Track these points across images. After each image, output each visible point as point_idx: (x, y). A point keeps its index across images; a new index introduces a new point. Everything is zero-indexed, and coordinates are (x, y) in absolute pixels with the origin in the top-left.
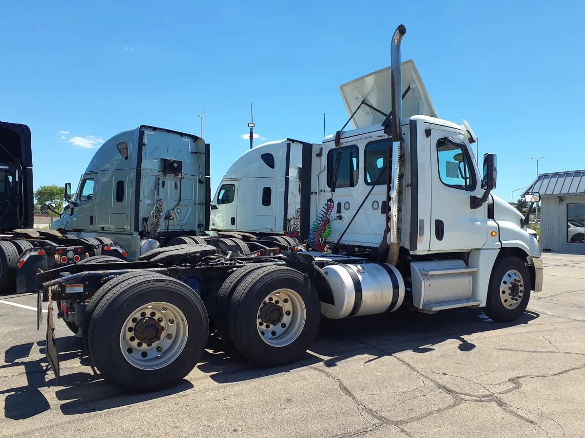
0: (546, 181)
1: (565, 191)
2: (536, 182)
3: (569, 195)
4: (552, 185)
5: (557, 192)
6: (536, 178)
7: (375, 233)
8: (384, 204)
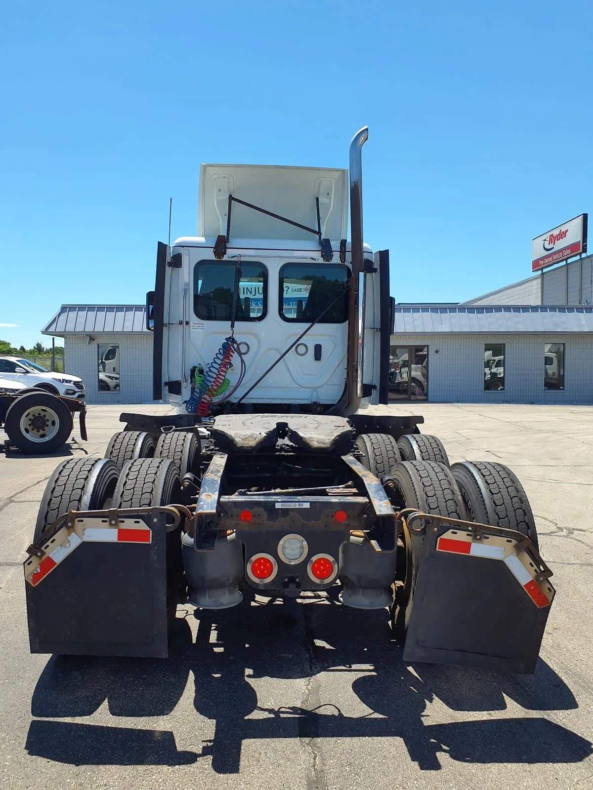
0: (73, 315)
1: (99, 329)
2: (59, 315)
3: (104, 333)
4: (81, 320)
5: (89, 329)
6: (58, 310)
7: (300, 386)
8: (318, 349)
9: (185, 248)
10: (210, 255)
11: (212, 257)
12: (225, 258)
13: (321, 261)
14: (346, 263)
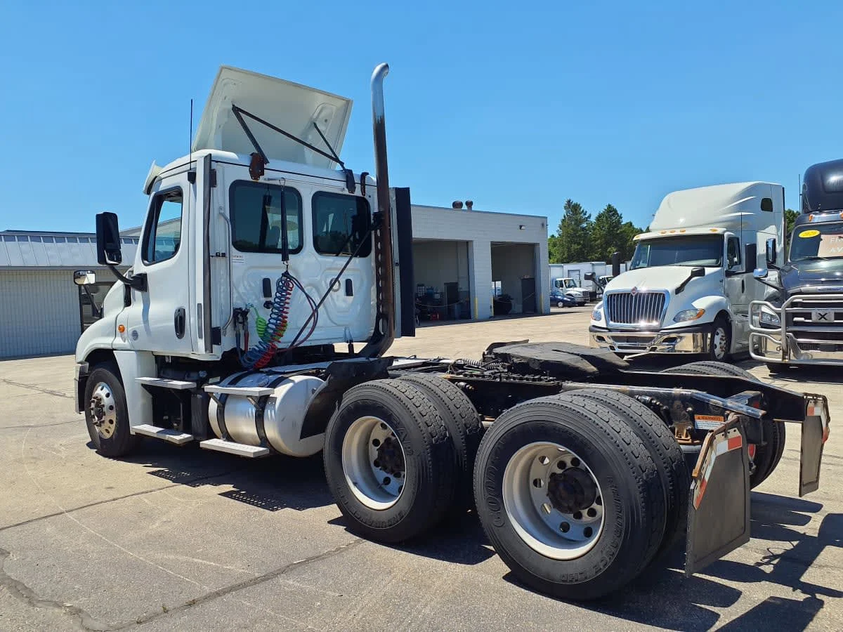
7: (335, 323)
8: (349, 283)
9: (219, 163)
10: (245, 175)
11: (247, 177)
12: (261, 180)
13: (346, 192)
14: (365, 197)
